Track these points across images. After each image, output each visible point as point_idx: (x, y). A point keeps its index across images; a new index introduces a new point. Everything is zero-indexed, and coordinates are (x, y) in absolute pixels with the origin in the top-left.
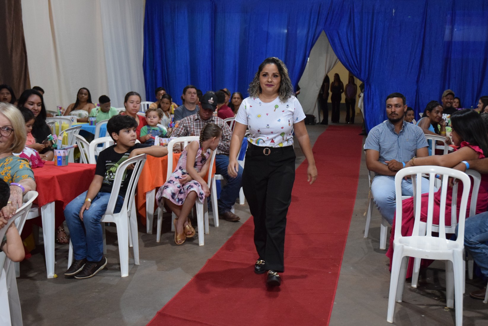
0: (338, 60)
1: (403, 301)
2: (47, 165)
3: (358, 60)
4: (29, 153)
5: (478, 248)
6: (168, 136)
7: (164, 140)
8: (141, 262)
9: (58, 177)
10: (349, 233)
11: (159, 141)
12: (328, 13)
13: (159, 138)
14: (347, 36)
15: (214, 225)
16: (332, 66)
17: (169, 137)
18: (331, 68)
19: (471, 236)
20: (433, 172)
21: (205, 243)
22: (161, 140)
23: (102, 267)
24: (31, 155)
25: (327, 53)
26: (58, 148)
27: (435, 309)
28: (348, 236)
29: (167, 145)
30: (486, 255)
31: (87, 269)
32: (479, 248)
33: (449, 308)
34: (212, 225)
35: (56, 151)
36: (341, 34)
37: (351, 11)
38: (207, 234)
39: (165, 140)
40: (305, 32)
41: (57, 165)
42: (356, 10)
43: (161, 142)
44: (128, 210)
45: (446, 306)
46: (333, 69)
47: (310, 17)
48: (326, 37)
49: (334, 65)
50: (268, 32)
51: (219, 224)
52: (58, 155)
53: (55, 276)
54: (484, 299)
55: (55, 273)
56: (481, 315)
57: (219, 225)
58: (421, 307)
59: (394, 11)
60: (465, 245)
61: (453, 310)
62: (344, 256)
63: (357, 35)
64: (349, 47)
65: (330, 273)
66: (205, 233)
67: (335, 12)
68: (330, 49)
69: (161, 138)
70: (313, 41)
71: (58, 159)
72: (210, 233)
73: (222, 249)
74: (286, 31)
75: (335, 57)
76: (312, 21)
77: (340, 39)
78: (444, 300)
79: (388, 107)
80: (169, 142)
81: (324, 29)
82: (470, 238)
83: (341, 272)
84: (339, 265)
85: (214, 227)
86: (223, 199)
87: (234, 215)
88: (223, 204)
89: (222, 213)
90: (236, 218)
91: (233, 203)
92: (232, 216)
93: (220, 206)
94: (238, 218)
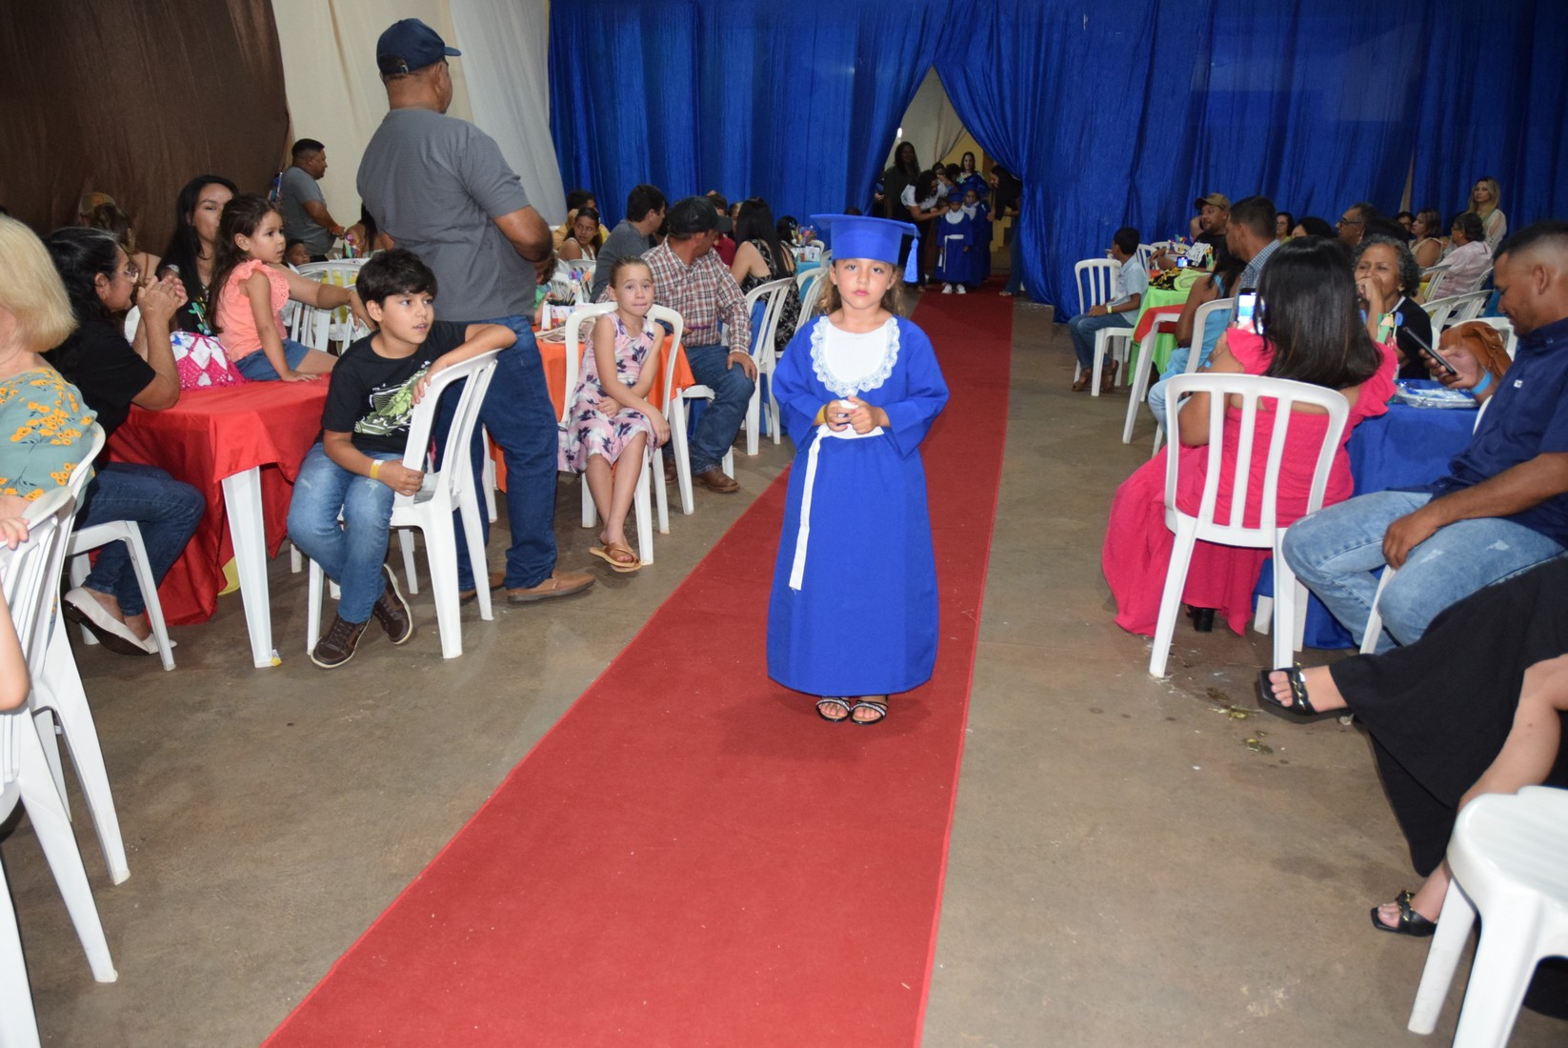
0: (965, 130)
3: (1009, 129)
5: (1340, 588)
6: (570, 301)
7: (561, 312)
10: (996, 526)
11: (549, 312)
12: (944, 25)
14: (985, 75)
15: (682, 509)
16: (950, 146)
17: (573, 304)
18: (947, 151)
19: (1321, 558)
21: (656, 557)
22: (554, 312)
25: (940, 118)
29: (564, 323)
30: (1362, 602)
32: (1343, 586)
34: (675, 507)
36: (970, 73)
37: (992, 20)
38: (665, 535)
40: (892, 70)
42: (1003, 19)
43: (554, 317)
44: (454, 493)
46: (953, 151)
48: (939, 82)
49: (956, 141)
50: (813, 71)
51: (695, 506)
53: (277, 660)
55: (275, 655)
57: (695, 510)
59: (1085, 20)
62: (986, 588)
63: (1005, 74)
65: (953, 638)
66: (656, 531)
67: (959, 23)
68: (947, 105)
69: (553, 306)
72: (670, 530)
74: (852, 70)
75: (958, 124)
77: (968, 84)
80: (572, 315)
81: (933, 63)
82: (1319, 563)
83: (980, 636)
84: (975, 615)
85: (682, 512)
86: (700, 440)
87: (727, 479)
88: (702, 452)
89: (699, 471)
90: (730, 484)
91: (725, 451)
92: (721, 480)
93: (695, 457)
94: (736, 484)
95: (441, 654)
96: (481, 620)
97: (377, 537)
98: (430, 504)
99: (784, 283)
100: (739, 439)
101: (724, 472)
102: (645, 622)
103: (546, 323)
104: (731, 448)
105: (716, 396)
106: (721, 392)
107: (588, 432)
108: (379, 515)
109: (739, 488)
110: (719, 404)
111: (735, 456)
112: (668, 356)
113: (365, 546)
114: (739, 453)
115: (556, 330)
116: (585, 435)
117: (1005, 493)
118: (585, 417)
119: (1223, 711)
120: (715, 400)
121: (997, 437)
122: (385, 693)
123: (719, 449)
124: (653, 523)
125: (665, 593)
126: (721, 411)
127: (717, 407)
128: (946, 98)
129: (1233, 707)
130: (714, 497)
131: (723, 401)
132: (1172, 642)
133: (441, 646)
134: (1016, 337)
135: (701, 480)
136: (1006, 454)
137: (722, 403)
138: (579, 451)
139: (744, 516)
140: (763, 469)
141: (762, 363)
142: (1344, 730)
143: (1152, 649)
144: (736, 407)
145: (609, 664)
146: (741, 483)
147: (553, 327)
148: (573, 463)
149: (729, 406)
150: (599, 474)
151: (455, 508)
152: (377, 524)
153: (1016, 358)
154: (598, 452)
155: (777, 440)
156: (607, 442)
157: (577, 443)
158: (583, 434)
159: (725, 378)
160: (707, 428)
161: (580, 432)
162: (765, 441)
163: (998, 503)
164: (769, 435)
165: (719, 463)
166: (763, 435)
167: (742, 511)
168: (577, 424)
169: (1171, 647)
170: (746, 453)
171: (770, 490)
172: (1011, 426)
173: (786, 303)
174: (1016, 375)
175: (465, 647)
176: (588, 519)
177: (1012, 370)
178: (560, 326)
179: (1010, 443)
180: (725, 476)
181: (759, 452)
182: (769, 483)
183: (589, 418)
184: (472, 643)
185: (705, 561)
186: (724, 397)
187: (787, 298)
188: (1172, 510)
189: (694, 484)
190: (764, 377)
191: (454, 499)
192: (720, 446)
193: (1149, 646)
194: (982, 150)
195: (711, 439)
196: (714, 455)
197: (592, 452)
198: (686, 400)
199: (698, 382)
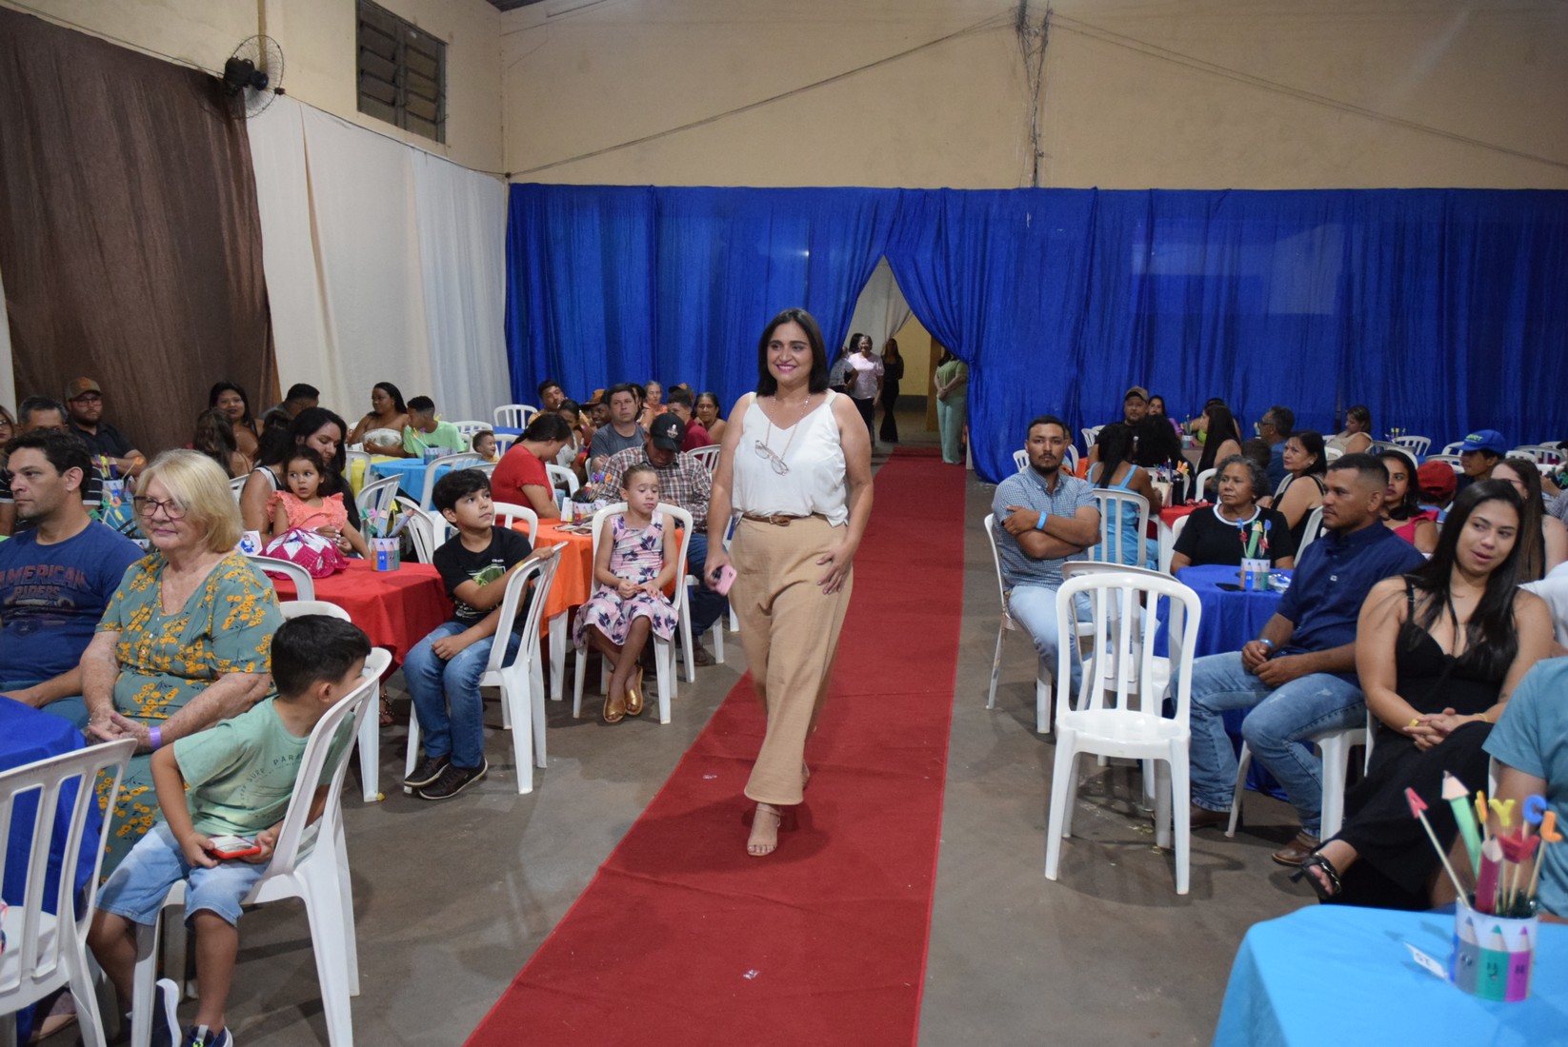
0: (911, 312)
1: (1072, 835)
2: (354, 569)
4: (318, 546)
9: (383, 597)
12: (894, 220)
13: (571, 502)
14: (934, 266)
20: (1128, 585)
21: (673, 717)
23: (476, 778)
24: (322, 548)
25: (889, 297)
26: (379, 535)
27: (1136, 851)
31: (448, 782)
33: (1162, 849)
34: (681, 678)
35: (377, 541)
36: (920, 265)
37: (940, 217)
38: (675, 699)
40: (848, 257)
41: (376, 569)
42: (950, 216)
43: (576, 512)
45: (1155, 844)
47: (857, 227)
48: (889, 268)
49: (905, 319)
50: (769, 258)
52: (379, 549)
53: (381, 796)
54: (1226, 829)
55: (380, 791)
56: (1222, 861)
58: (1110, 847)
59: (1028, 218)
60: (1192, 727)
61: (1170, 853)
63: (952, 267)
64: (938, 293)
67: (908, 219)
68: (896, 290)
70: (863, 274)
71: (378, 558)
72: (679, 696)
75: (905, 306)
76: (860, 237)
77: (918, 275)
78: (1151, 831)
79: (1037, 442)
81: (885, 252)
113: (457, 705)
119: (1136, 828)
128: (894, 282)
129: (1144, 825)
142: (1227, 840)
194: (929, 336)
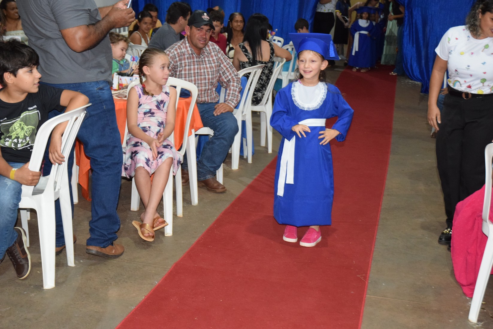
6: (130, 74)
8: (77, 262)
11: (118, 79)
13: (118, 76)
15: (191, 202)
17: (132, 76)
21: (174, 232)
22: (121, 79)
28: (379, 226)
29: (127, 87)
38: (180, 217)
39: (125, 80)
43: (120, 83)
44: (57, 190)
51: (199, 200)
57: (198, 203)
65: (352, 292)
66: (175, 214)
69: (120, 76)
72: (183, 215)
73: (198, 243)
80: (132, 82)
83: (368, 291)
84: (366, 278)
85: (191, 203)
86: (204, 160)
87: (219, 184)
88: (205, 167)
89: (202, 179)
90: (220, 188)
91: (219, 167)
92: (215, 185)
93: (200, 170)
94: (224, 188)
95: (42, 286)
96: (68, 266)
97: (9, 214)
98: (42, 195)
99: (259, 67)
100: (227, 158)
101: (218, 180)
102: (166, 272)
103: (115, 86)
104: (222, 165)
105: (214, 133)
106: (218, 132)
107: (137, 153)
108: (12, 201)
109: (226, 190)
110: (216, 139)
111: (224, 170)
112: (188, 110)
114: (227, 168)
115: (121, 91)
116: (135, 155)
117: (386, 202)
118: (136, 145)
120: (213, 136)
121: (383, 163)
122: (8, 309)
123: (216, 166)
124: (173, 210)
125: (178, 255)
126: (217, 143)
127: (215, 141)
130: (211, 195)
131: (219, 137)
132: (483, 301)
133: (42, 281)
134: (398, 101)
135: (204, 184)
136: (388, 176)
137: (218, 138)
138: (131, 165)
139: (229, 208)
140: (240, 178)
141: (243, 114)
143: (471, 305)
144: (226, 141)
145: (143, 298)
146: (227, 187)
147: (119, 89)
148: (128, 172)
149: (222, 141)
150: (143, 179)
151: (56, 199)
152: (10, 206)
153: (397, 115)
154: (142, 165)
155: (250, 161)
156: (148, 160)
157: (130, 160)
158: (134, 155)
159: (221, 123)
160: (208, 153)
161: (132, 153)
162: (243, 160)
163: (382, 207)
164: (245, 157)
165: (215, 175)
166: (241, 157)
167: (227, 205)
168: (130, 149)
169: (482, 304)
170: (231, 168)
171: (244, 193)
172: (392, 158)
173: (260, 78)
174: (396, 126)
175: (57, 283)
176: (135, 206)
177: (394, 122)
178: (123, 89)
179: (391, 169)
180: (218, 182)
181: (239, 168)
182: (244, 188)
183: (138, 146)
184: (61, 280)
185: (203, 235)
186: (219, 135)
187: (260, 76)
188: (486, 222)
189: (199, 187)
190: (244, 123)
191: (56, 193)
192: (216, 164)
193: (470, 303)
195: (210, 159)
196: (212, 169)
197: (138, 165)
198: (196, 135)
199: (205, 125)
